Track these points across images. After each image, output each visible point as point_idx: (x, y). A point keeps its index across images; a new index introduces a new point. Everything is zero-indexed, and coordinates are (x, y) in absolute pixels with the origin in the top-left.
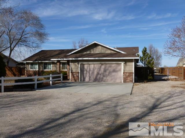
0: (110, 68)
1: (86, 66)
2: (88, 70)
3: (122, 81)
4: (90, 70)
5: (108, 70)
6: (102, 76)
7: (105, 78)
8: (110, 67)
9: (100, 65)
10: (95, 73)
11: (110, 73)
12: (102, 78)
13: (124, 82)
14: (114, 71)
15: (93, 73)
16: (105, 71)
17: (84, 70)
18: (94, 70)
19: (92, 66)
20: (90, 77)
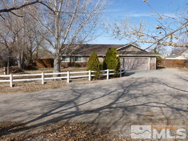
0: (141, 62)
1: (126, 60)
2: (127, 62)
3: (149, 69)
4: (128, 63)
5: (139, 62)
6: (136, 67)
7: (138, 67)
8: (141, 60)
9: (135, 59)
10: (132, 64)
11: (141, 64)
12: (136, 68)
13: (150, 69)
14: (143, 63)
15: (130, 64)
16: (138, 63)
17: (125, 62)
18: (131, 62)
19: (130, 60)
20: (128, 67)
